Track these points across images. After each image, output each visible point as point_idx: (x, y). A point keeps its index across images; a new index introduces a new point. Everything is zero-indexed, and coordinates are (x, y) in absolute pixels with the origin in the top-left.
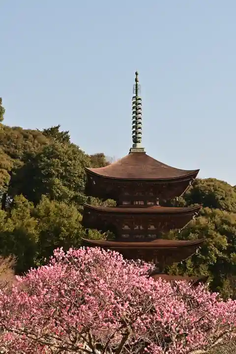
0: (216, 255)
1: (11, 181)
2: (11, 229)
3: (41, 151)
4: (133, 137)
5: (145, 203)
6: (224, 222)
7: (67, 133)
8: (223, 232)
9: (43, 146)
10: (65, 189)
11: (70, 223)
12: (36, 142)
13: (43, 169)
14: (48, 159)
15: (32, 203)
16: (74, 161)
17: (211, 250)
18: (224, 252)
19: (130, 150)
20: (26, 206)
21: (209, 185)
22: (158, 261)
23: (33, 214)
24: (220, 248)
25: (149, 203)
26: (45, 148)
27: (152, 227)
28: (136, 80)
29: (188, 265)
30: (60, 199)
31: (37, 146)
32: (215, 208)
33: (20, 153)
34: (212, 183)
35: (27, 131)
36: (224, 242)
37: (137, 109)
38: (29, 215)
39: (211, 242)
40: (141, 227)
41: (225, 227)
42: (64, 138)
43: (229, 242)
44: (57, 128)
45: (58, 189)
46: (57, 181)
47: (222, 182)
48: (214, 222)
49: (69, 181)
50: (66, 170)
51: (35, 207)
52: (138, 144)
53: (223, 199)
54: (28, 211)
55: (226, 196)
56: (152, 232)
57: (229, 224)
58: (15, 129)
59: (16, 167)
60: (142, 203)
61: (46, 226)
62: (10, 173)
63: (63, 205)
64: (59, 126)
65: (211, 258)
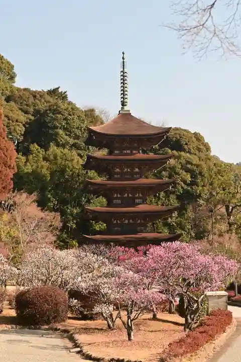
0: (182, 188)
1: (25, 132)
2: (30, 171)
3: (47, 108)
4: (121, 101)
5: (132, 152)
6: (188, 162)
7: (66, 92)
8: (187, 170)
9: (48, 104)
10: (67, 138)
11: (72, 166)
12: (43, 100)
13: (50, 123)
14: (53, 114)
15: (44, 150)
16: (73, 116)
17: (179, 184)
18: (188, 185)
19: (119, 112)
20: (39, 152)
21: (175, 134)
22: (142, 195)
23: (45, 159)
24: (185, 182)
25: (134, 152)
26: (50, 106)
27: (137, 170)
28: (123, 58)
29: (161, 196)
30: (63, 146)
31: (43, 104)
32: (181, 151)
33: (31, 110)
34: (178, 132)
35: (35, 92)
36: (188, 178)
37: (124, 77)
38: (42, 159)
39: (179, 178)
40: (129, 170)
41: (189, 166)
42: (64, 97)
43: (191, 177)
44: (58, 88)
45: (62, 137)
46: (61, 132)
47: (185, 130)
48: (180, 163)
49: (70, 132)
50: (67, 123)
51: (46, 153)
52: (125, 107)
53: (186, 144)
54: (41, 156)
55: (189, 142)
56: (137, 173)
57: (192, 164)
58: (25, 90)
59: (28, 121)
60: (129, 152)
61: (55, 168)
62: (24, 125)
63: (66, 151)
64: (59, 87)
65: (179, 190)
